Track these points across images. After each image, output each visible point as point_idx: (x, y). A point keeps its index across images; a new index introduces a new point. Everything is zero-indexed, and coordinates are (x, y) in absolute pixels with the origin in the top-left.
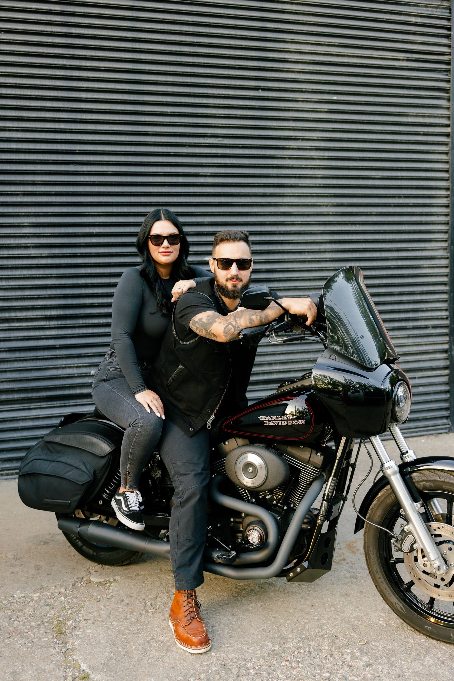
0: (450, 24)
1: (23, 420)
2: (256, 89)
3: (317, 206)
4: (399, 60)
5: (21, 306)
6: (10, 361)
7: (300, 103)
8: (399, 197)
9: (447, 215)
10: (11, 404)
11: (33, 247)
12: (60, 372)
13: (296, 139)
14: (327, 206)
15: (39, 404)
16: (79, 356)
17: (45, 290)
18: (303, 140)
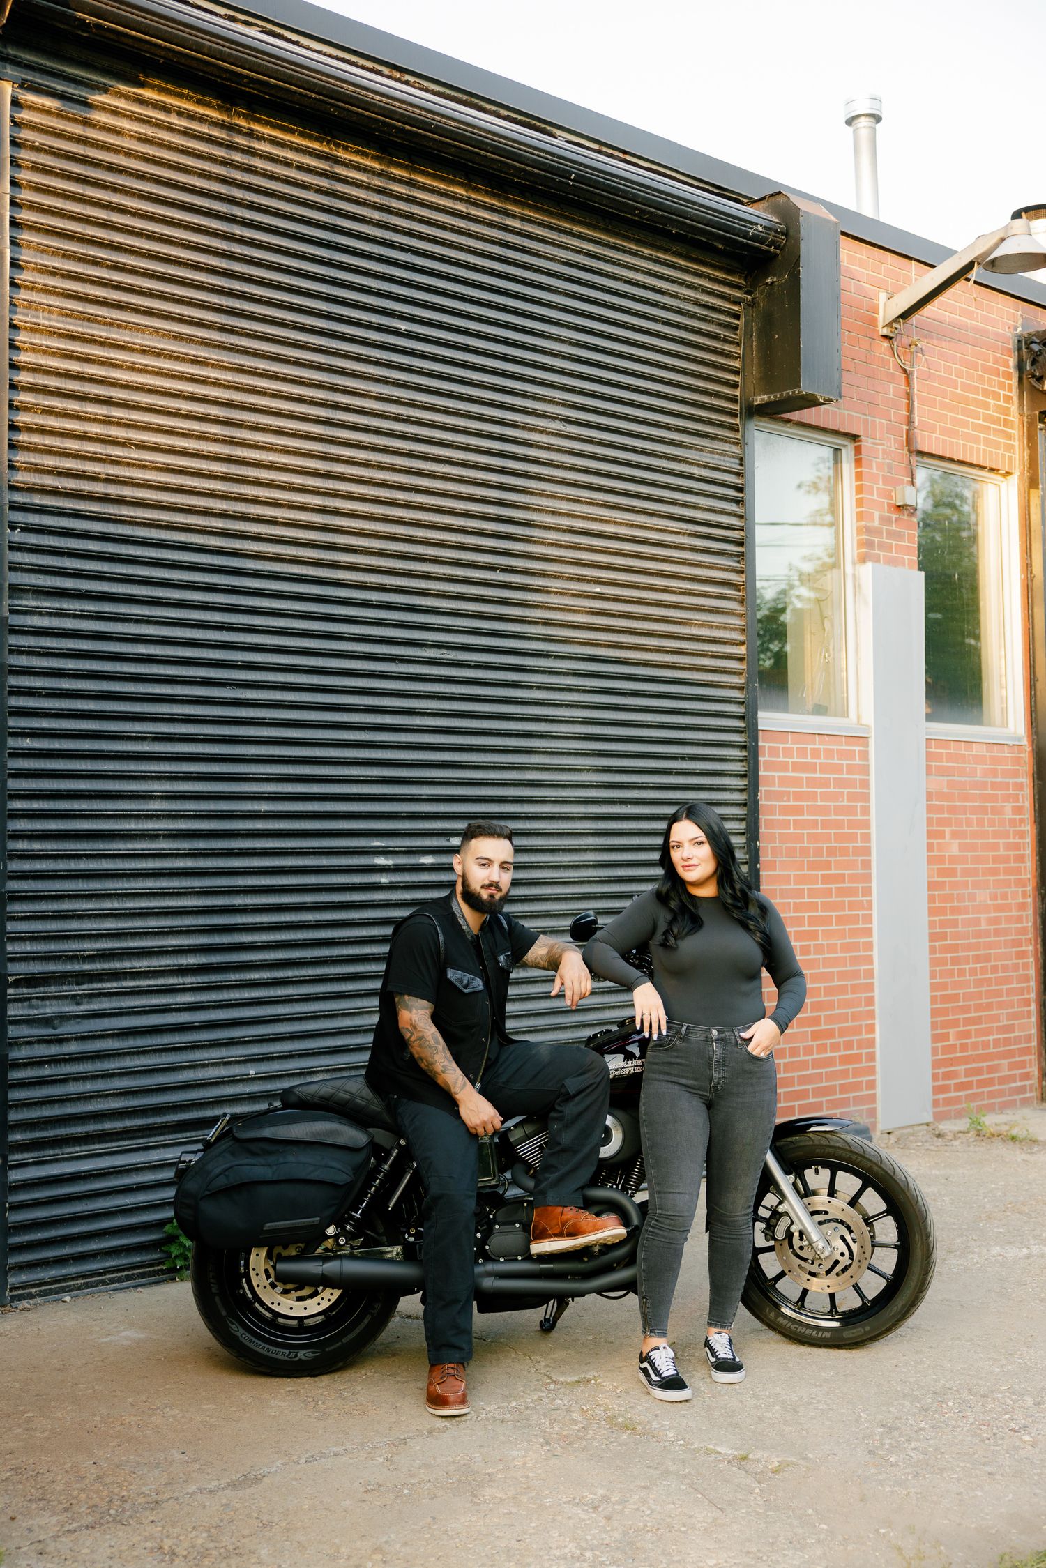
0: (740, 482)
1: (137, 1169)
2: (493, 568)
3: (575, 770)
4: (678, 533)
5: (143, 948)
6: (119, 1055)
7: (552, 595)
8: (683, 758)
9: (742, 791)
10: (118, 1140)
11: (165, 836)
12: (199, 1074)
13: (547, 656)
14: (588, 771)
15: (162, 1138)
16: (230, 1043)
17: (179, 918)
18: (556, 657)
